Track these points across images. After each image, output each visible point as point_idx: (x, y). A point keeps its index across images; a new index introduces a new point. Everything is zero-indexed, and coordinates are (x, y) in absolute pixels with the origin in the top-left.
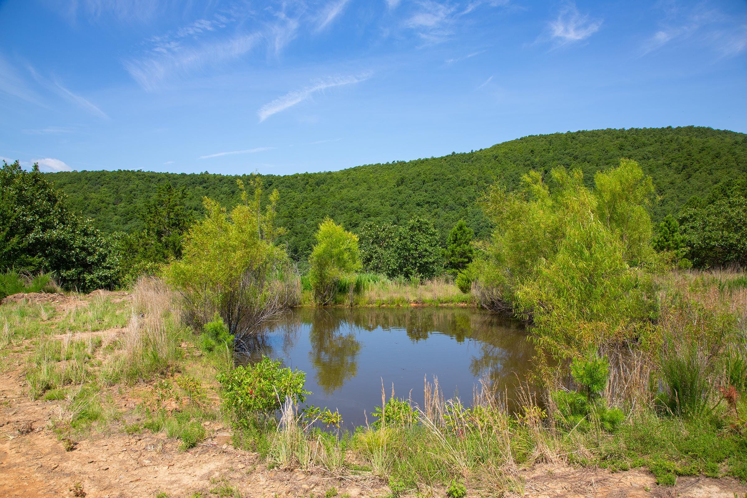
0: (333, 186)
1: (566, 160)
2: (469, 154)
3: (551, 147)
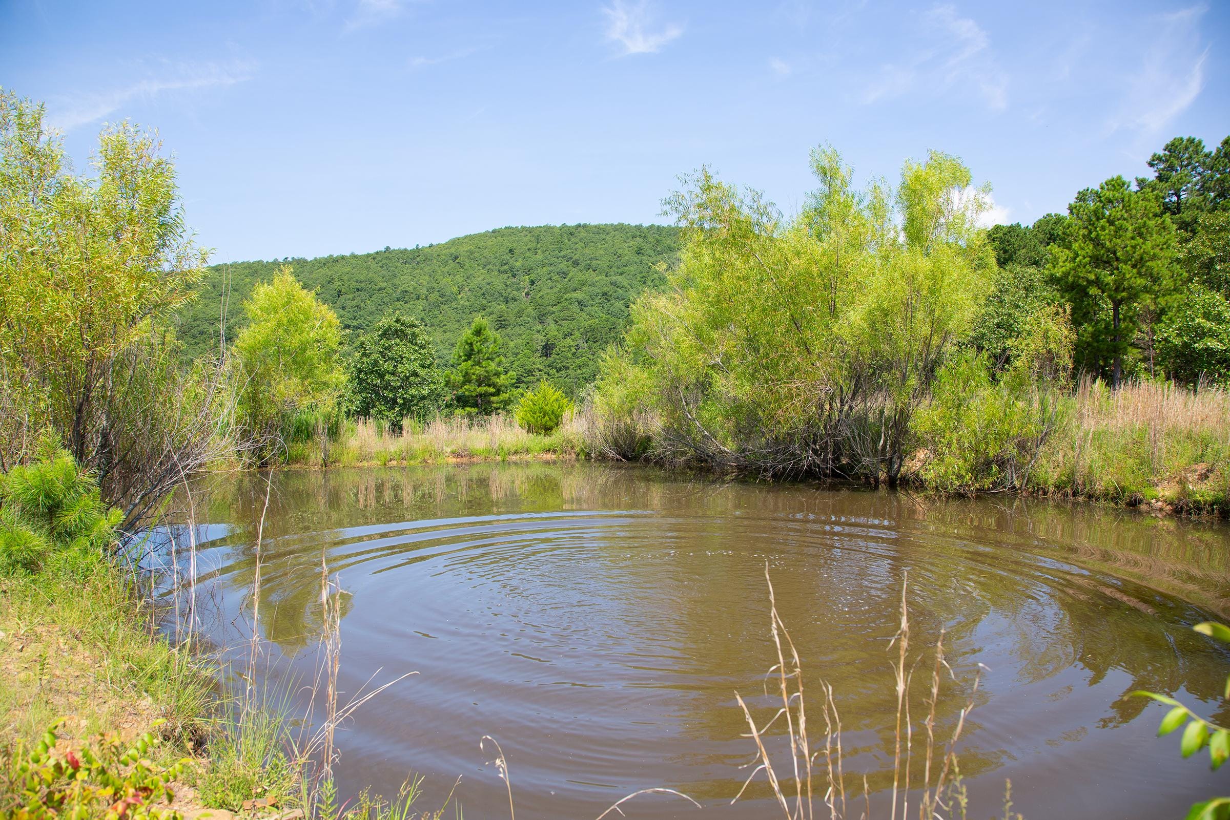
1: (561, 266)
2: (413, 251)
3: (539, 246)
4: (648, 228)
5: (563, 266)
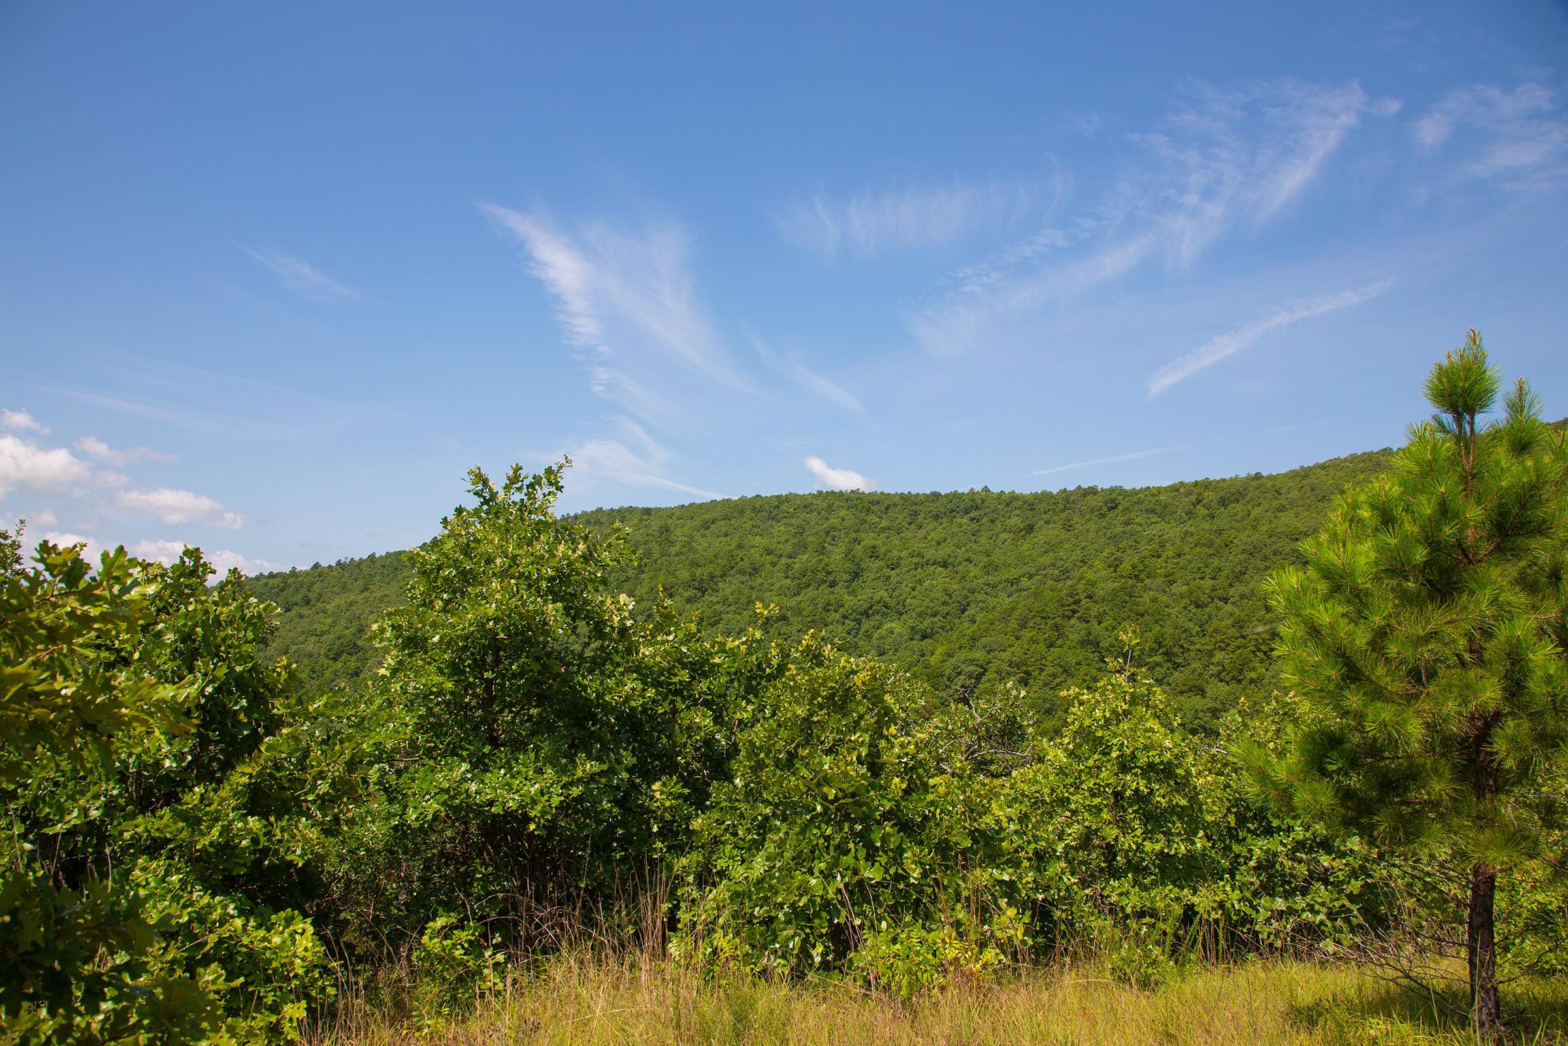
0: (1260, 504)
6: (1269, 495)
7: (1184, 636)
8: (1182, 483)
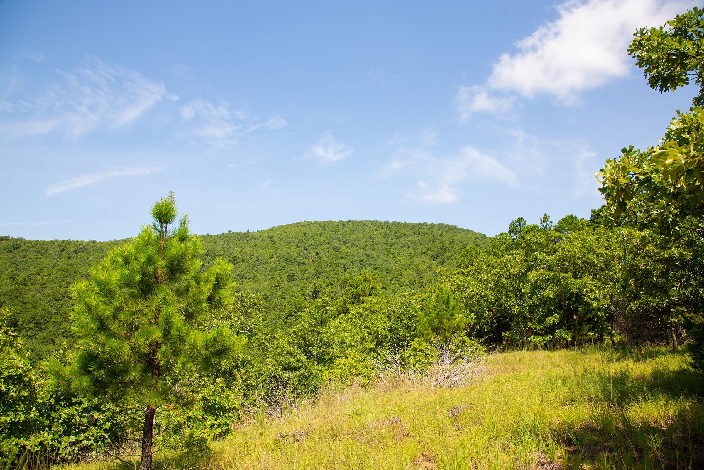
0: (93, 255)
1: (335, 244)
2: (245, 233)
3: (323, 232)
4: (392, 223)
5: (337, 244)
6: (98, 251)
7: (47, 315)
8: (56, 240)
